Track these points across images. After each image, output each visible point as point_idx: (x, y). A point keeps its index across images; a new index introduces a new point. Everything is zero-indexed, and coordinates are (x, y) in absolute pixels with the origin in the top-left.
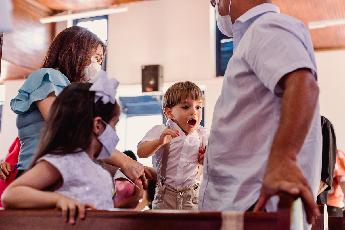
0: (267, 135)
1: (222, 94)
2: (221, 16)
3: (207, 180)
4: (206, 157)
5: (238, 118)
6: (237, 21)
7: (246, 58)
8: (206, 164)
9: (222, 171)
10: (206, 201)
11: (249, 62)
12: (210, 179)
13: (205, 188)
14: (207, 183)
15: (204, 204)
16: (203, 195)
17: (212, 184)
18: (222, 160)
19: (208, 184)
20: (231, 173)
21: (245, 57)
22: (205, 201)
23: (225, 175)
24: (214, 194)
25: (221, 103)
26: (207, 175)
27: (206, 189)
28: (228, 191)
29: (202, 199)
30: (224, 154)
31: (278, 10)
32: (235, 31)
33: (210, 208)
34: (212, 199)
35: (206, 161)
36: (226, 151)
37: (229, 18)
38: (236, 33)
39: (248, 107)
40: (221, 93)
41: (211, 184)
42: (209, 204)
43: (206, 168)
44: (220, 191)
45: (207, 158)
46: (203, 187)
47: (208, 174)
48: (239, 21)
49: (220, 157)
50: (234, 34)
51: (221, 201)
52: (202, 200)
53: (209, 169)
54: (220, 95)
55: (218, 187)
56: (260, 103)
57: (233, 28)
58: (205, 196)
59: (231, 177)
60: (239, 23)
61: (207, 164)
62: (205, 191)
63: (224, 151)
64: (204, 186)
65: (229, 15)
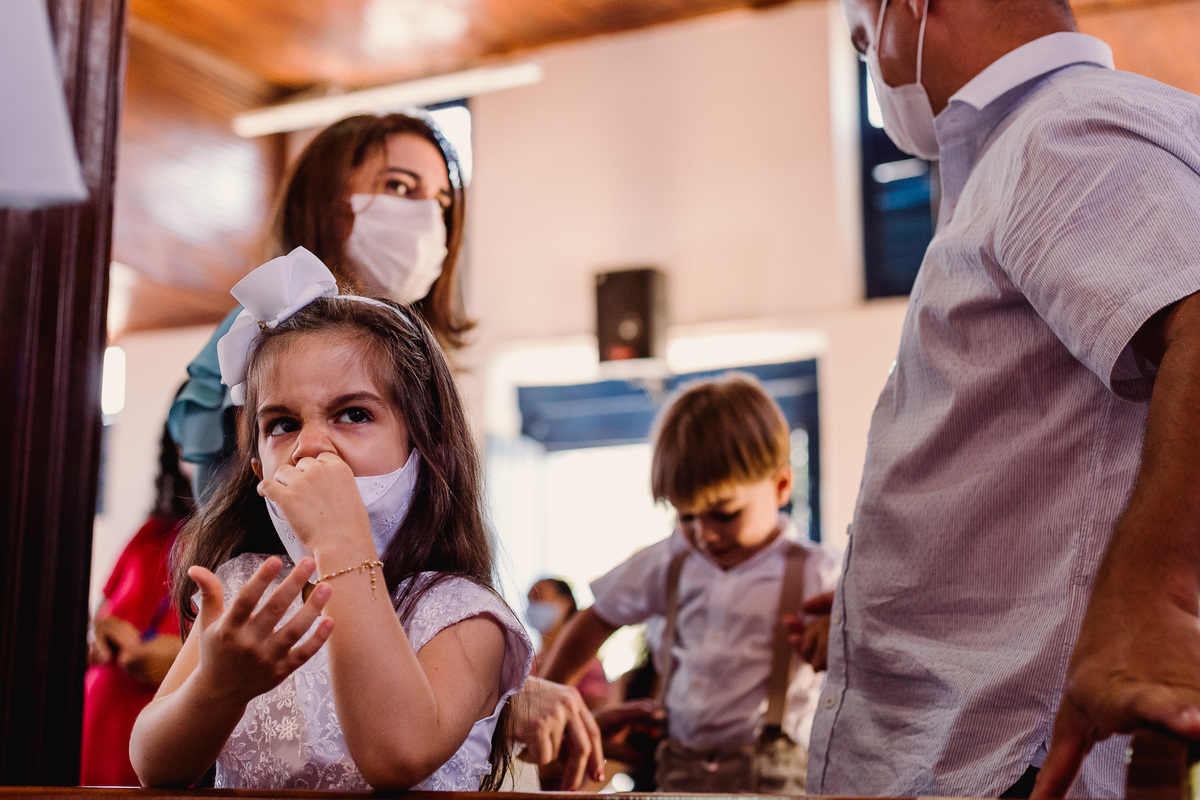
0: (1068, 530)
1: (901, 368)
2: (889, 89)
3: (844, 680)
4: (841, 598)
5: (957, 463)
6: (953, 102)
7: (998, 248)
8: (839, 622)
9: (898, 655)
10: (839, 758)
11: (1006, 266)
12: (853, 680)
13: (835, 711)
14: (844, 691)
15: (829, 770)
16: (826, 735)
17: (860, 699)
18: (897, 612)
19: (846, 697)
20: (928, 666)
21: (991, 245)
22: (833, 759)
23: (908, 671)
24: (869, 737)
25: (892, 402)
26: (843, 665)
27: (837, 714)
28: (917, 731)
29: (823, 750)
30: (905, 593)
31: (1104, 53)
32: (945, 140)
33: (852, 785)
34: (863, 756)
35: (842, 613)
36: (915, 583)
37: (918, 93)
38: (950, 145)
39: (996, 425)
40: (895, 363)
41: (855, 696)
42: (850, 769)
43: (841, 637)
44: (892, 727)
45: (844, 602)
46: (828, 708)
47: (847, 661)
48: (959, 103)
49: (890, 604)
50: (942, 148)
51: (891, 765)
52: (824, 755)
53: (850, 643)
54: (891, 371)
55: (884, 710)
56: (1044, 413)
57: (939, 128)
58: (834, 741)
59: (928, 679)
60: (961, 109)
61: (845, 624)
62: (835, 722)
63: (906, 582)
64: (830, 701)
65: (919, 84)
